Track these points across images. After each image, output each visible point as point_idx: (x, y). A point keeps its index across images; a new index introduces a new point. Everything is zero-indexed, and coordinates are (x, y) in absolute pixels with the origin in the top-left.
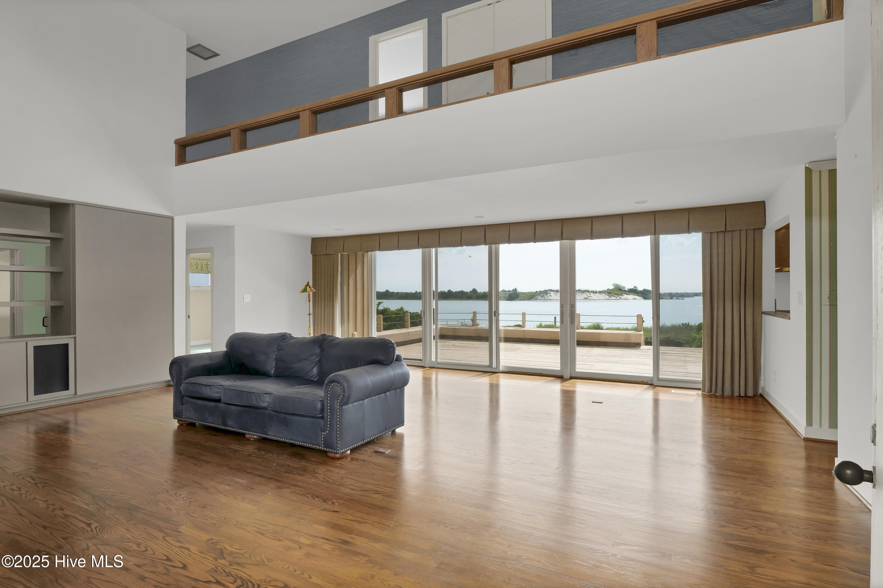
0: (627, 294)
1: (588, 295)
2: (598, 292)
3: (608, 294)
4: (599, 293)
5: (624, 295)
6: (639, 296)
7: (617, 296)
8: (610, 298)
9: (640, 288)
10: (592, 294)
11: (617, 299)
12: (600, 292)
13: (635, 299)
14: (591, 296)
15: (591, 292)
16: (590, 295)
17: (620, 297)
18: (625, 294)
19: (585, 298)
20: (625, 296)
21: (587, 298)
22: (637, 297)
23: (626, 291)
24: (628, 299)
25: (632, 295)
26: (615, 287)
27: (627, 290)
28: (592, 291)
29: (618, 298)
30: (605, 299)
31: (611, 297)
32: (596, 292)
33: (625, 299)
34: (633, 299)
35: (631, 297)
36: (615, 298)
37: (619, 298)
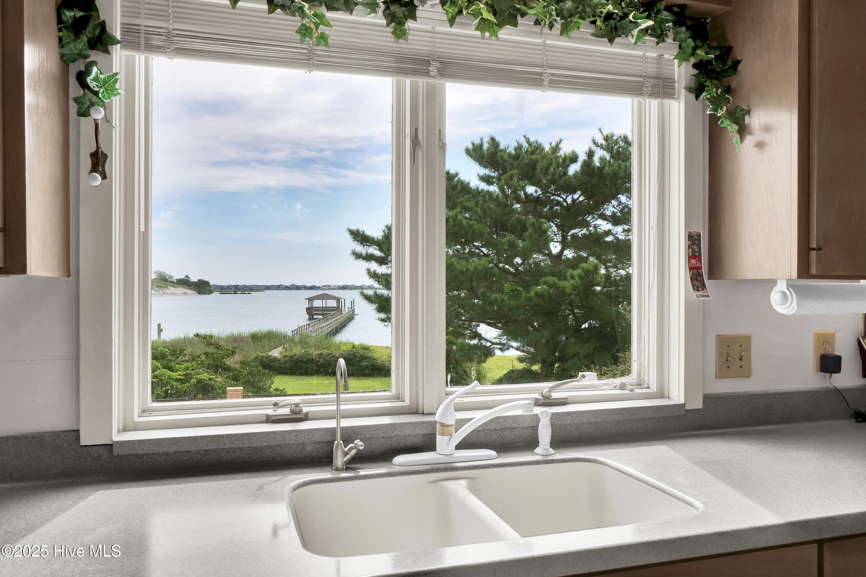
0: (174, 287)
5: (170, 288)
6: (191, 289)
7: (160, 289)
9: (194, 279)
11: (159, 294)
13: (185, 293)
17: (164, 290)
18: (172, 286)
20: (172, 289)
22: (189, 291)
23: (173, 282)
24: (175, 294)
26: (157, 275)
27: (175, 280)
29: (161, 292)
34: (183, 294)
35: (180, 290)
36: (156, 292)
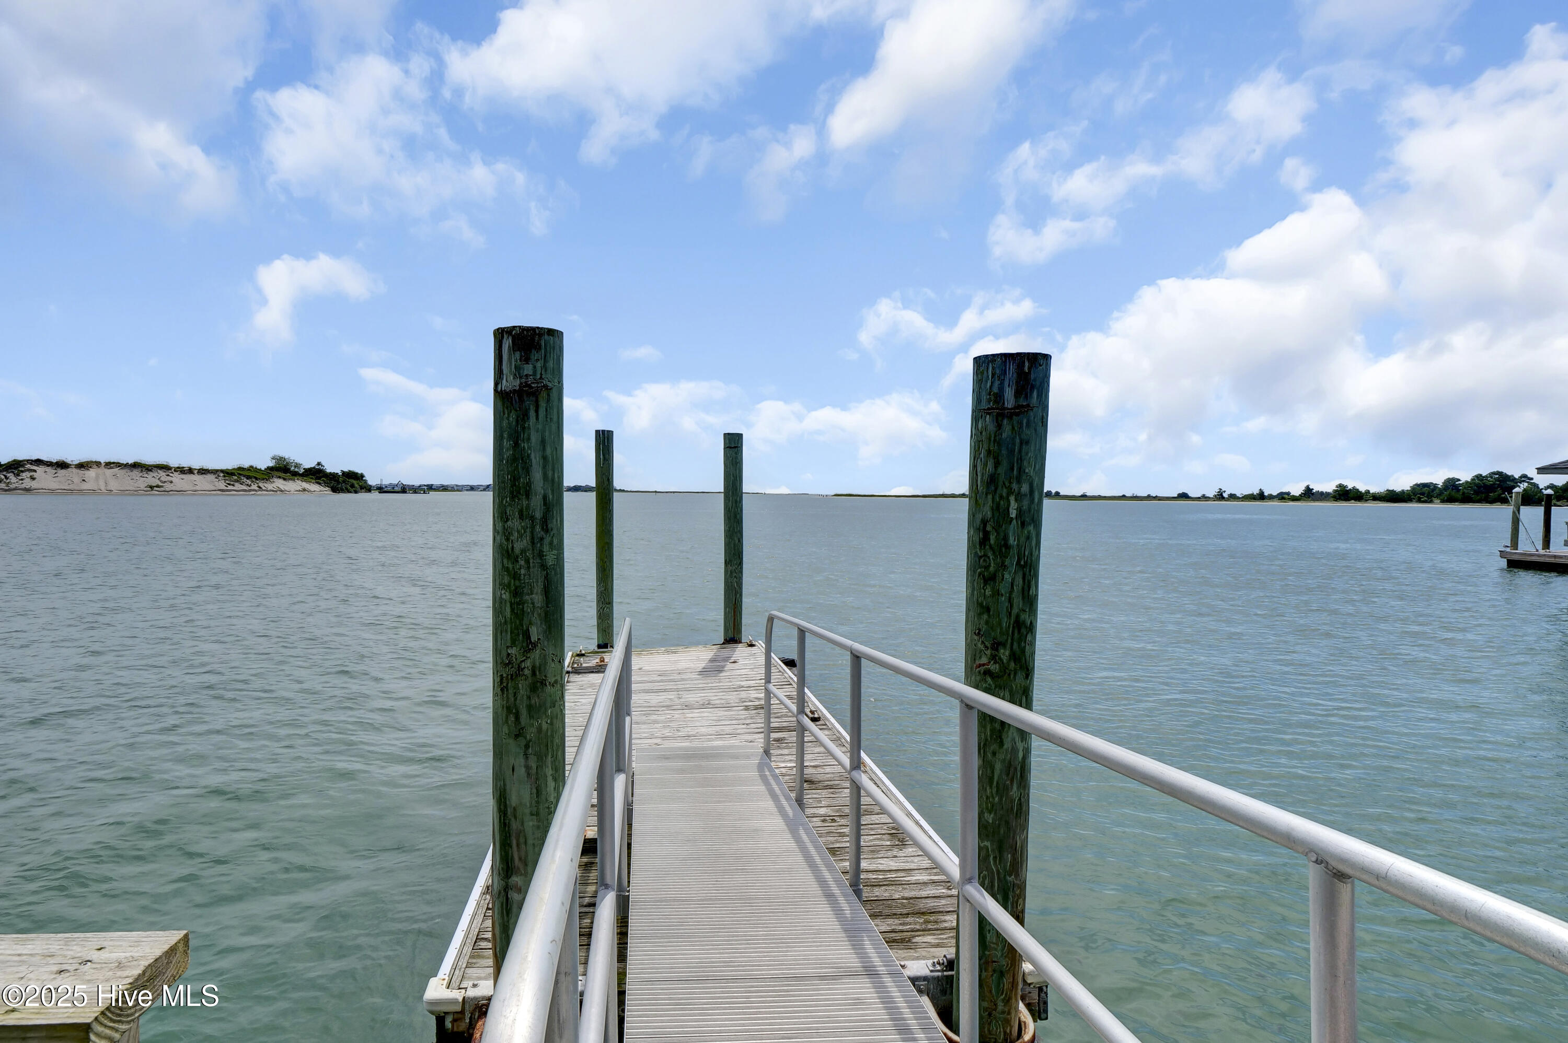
0: (285, 479)
1: (162, 479)
2: (196, 472)
3: (224, 476)
4: (198, 473)
5: (275, 480)
6: (320, 484)
7: (252, 482)
8: (230, 487)
10: (176, 477)
11: (250, 490)
12: (203, 472)
13: (304, 490)
14: (171, 482)
15: (175, 471)
16: (169, 478)
17: (261, 485)
18: (280, 477)
19: (152, 487)
21: (158, 486)
25: (300, 482)
26: (274, 463)
27: (301, 470)
28: (178, 468)
29: (254, 487)
30: (214, 488)
31: (233, 485)
32: (190, 471)
33: (273, 491)
37: (257, 488)
